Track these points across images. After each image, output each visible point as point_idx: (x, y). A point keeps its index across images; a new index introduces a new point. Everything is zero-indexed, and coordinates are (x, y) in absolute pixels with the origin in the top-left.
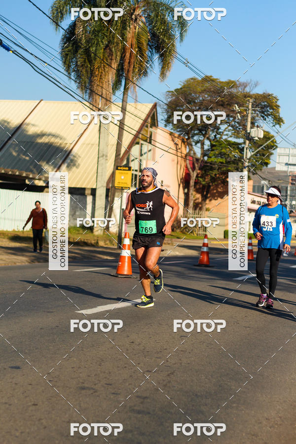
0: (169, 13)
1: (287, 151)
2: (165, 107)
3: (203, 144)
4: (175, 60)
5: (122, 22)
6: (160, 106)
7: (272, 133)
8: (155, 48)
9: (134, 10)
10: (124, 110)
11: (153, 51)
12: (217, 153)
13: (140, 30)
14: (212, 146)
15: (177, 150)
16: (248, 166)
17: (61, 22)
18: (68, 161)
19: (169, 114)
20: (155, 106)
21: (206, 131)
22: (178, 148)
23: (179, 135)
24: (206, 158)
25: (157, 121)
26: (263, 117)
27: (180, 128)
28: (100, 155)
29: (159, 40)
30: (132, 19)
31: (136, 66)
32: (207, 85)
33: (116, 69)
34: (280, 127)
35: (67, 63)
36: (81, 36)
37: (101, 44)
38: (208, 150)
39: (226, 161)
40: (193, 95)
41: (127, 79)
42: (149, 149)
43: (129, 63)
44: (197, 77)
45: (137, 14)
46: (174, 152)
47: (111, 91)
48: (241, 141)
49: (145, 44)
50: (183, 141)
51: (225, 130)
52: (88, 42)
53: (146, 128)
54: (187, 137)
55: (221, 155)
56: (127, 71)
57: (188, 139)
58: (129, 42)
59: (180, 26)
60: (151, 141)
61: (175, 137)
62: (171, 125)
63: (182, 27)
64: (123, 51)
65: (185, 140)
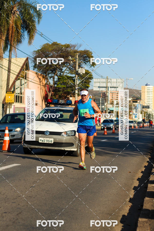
0: (32, 9)
1: (99, 80)
3: (54, 78)
4: (36, 34)
5: (6, 14)
6: (30, 59)
7: (90, 71)
8: (25, 28)
9: (13, 8)
10: (10, 62)
11: (24, 30)
12: (61, 82)
13: (17, 19)
14: (59, 79)
15: (40, 82)
19: (35, 63)
20: (27, 59)
21: (55, 71)
22: (41, 81)
23: (41, 74)
24: (56, 85)
25: (29, 67)
26: (85, 62)
27: (41, 70)
29: (27, 24)
30: (12, 13)
31: (15, 38)
32: (55, 47)
33: (4, 40)
34: (94, 67)
38: (57, 81)
39: (66, 87)
40: (47, 52)
41: (11, 45)
42: (25, 82)
43: (11, 36)
44: (49, 43)
45: (15, 10)
46: (39, 83)
47: (3, 52)
48: (74, 75)
49: (19, 26)
50: (43, 77)
51: (65, 70)
53: (23, 71)
54: (45, 75)
55: (64, 83)
56: (10, 41)
57: (46, 76)
58: (11, 25)
59: (38, 15)
60: (26, 79)
61: (39, 75)
62: (36, 69)
63: (39, 16)
64: (8, 30)
65: (44, 76)
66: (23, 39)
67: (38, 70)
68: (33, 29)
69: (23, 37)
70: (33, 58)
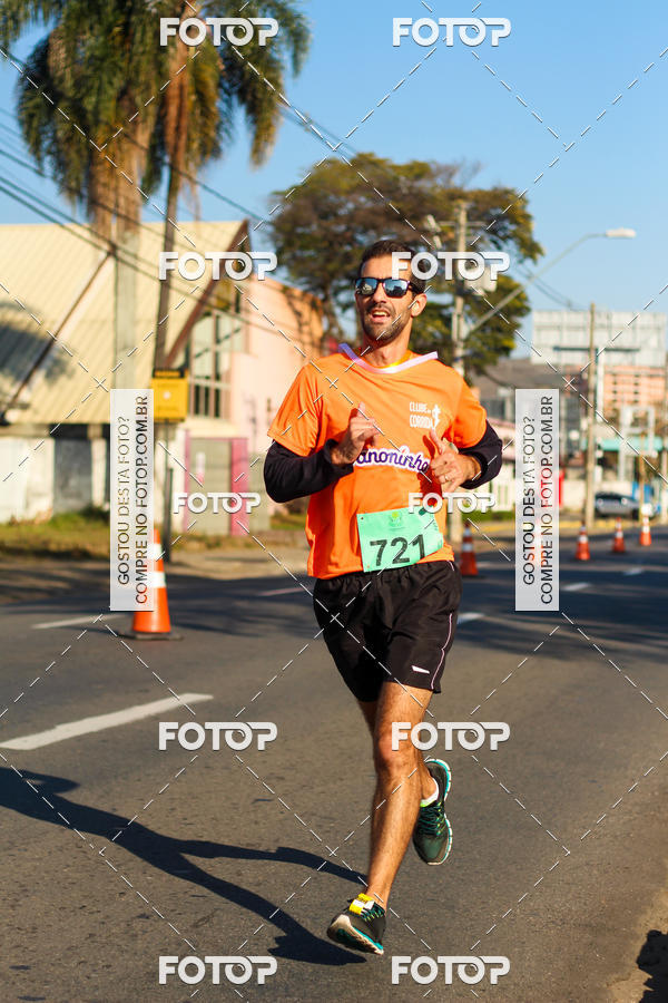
1: (556, 319)
2: (270, 229)
4: (283, 119)
8: (237, 92)
9: (183, 7)
10: (168, 241)
11: (231, 100)
13: (200, 53)
15: (300, 328)
16: (464, 358)
17: (15, 40)
18: (48, 363)
19: (280, 244)
20: (244, 228)
22: (303, 322)
23: (305, 293)
26: (495, 242)
27: (305, 275)
28: (120, 346)
29: (243, 75)
31: (196, 135)
33: (146, 146)
34: (535, 264)
35: (33, 134)
36: (62, 71)
37: (107, 86)
40: (332, 198)
41: (173, 168)
42: (234, 329)
43: (178, 129)
44: (338, 157)
45: (192, 15)
46: (294, 333)
47: (136, 195)
48: (446, 299)
49: (211, 83)
50: (314, 306)
52: (78, 84)
54: (321, 296)
56: (172, 148)
57: (325, 300)
58: (175, 82)
59: (292, 39)
60: (238, 310)
61: (295, 298)
63: (296, 41)
64: (163, 102)
65: (319, 303)
66: (229, 141)
67: (291, 274)
68: (270, 100)
69: (227, 131)
70: (271, 223)
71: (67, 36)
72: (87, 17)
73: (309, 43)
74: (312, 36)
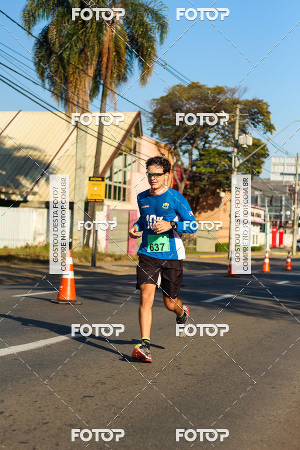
0: (148, 14)
1: (282, 160)
2: (151, 116)
3: (191, 154)
4: (155, 64)
5: (97, 24)
6: (144, 114)
7: (264, 141)
11: (132, 55)
12: (206, 162)
14: (201, 155)
17: (33, 26)
19: (155, 123)
20: (139, 115)
21: (194, 140)
23: (166, 145)
24: (194, 169)
25: (142, 132)
26: (253, 124)
27: (166, 137)
28: (78, 167)
29: (137, 44)
30: (109, 21)
31: (115, 71)
32: (194, 91)
33: (92, 75)
34: (272, 134)
35: (40, 70)
36: (54, 40)
37: (75, 48)
38: (197, 160)
39: (215, 171)
40: (179, 102)
41: (104, 86)
42: (133, 161)
43: (107, 68)
44: (183, 83)
47: (88, 98)
48: (230, 149)
49: (123, 47)
50: (170, 151)
51: (214, 138)
52: (61, 46)
53: (130, 138)
54: (173, 147)
55: (211, 165)
56: (104, 76)
57: (175, 148)
58: (106, 46)
59: (160, 27)
60: (135, 152)
61: (161, 147)
62: (157, 134)
63: (162, 28)
64: (100, 55)
65: (172, 150)
66: (131, 74)
67: (160, 137)
68: (150, 55)
69: (129, 69)
70: (150, 113)
71: (57, 24)
72: (66, 16)
73: (168, 29)
74: (169, 26)
